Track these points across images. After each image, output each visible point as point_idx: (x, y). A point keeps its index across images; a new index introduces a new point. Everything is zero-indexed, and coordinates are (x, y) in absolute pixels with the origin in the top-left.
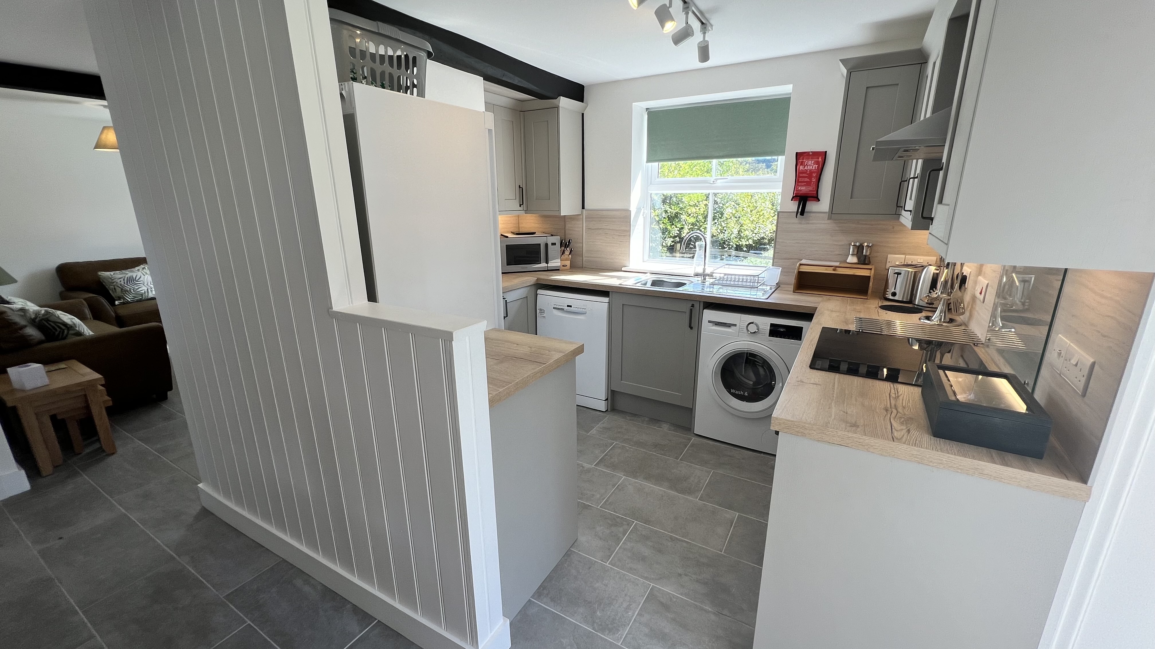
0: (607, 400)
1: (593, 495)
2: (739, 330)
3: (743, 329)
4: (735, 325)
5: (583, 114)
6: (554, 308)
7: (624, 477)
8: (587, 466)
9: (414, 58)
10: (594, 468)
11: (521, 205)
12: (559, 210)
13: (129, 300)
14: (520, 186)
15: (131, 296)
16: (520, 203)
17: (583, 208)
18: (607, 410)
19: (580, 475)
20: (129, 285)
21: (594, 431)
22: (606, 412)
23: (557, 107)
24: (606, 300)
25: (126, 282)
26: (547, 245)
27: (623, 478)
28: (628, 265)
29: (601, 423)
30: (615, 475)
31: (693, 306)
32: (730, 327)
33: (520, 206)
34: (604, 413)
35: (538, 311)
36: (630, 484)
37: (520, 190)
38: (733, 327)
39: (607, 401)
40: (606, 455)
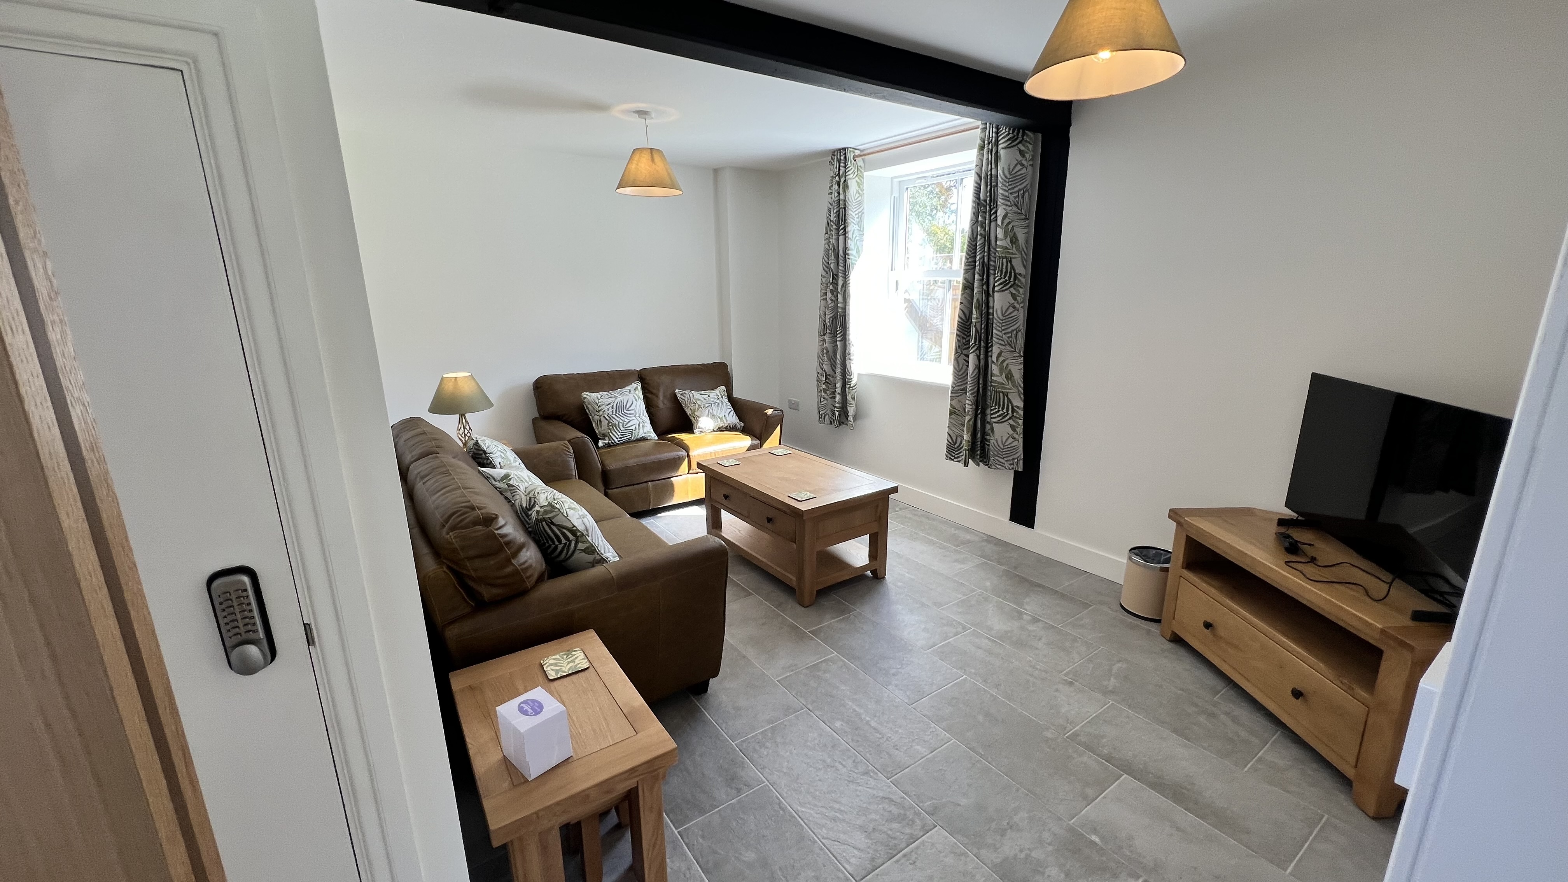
13: (616, 440)
15: (619, 434)
20: (618, 417)
25: (614, 411)
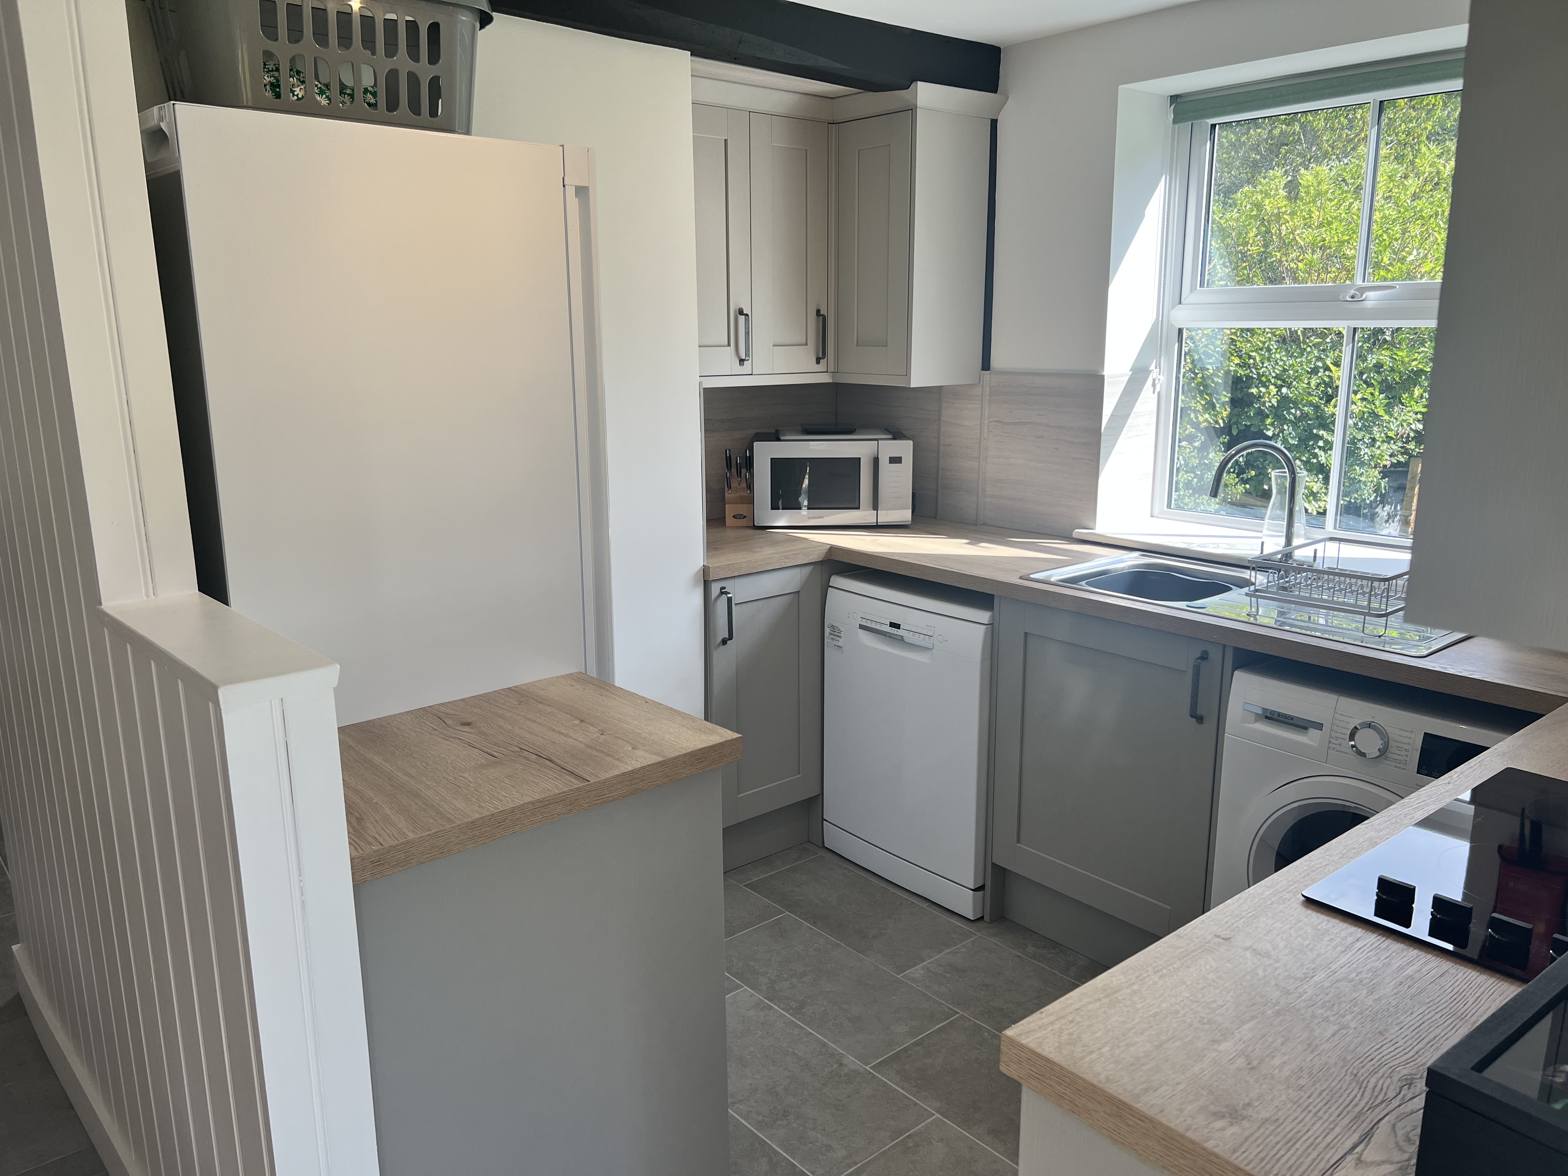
0: (980, 888)
1: (829, 1148)
2: (1330, 742)
3: (1340, 741)
4: (1319, 726)
5: (994, 123)
6: (862, 627)
7: (937, 1115)
8: (852, 1062)
9: (434, 28)
10: (870, 1073)
11: (820, 358)
12: (907, 374)
14: (818, 311)
16: (817, 353)
17: (986, 365)
18: (982, 918)
19: (823, 1084)
21: (917, 971)
22: (978, 924)
23: (911, 110)
24: (984, 616)
26: (876, 461)
27: (934, 1117)
28: (1090, 524)
29: (949, 950)
30: (916, 1104)
31: (1204, 657)
32: (1306, 728)
33: (818, 362)
34: (971, 924)
35: (827, 631)
36: (941, 1140)
37: (818, 321)
38: (1312, 732)
39: (980, 893)
40: (916, 1044)
